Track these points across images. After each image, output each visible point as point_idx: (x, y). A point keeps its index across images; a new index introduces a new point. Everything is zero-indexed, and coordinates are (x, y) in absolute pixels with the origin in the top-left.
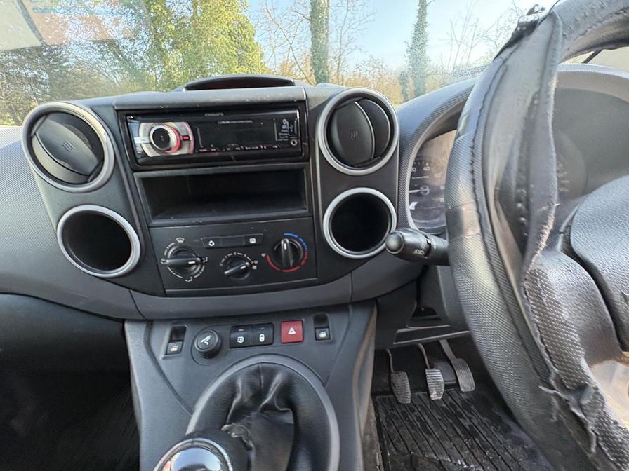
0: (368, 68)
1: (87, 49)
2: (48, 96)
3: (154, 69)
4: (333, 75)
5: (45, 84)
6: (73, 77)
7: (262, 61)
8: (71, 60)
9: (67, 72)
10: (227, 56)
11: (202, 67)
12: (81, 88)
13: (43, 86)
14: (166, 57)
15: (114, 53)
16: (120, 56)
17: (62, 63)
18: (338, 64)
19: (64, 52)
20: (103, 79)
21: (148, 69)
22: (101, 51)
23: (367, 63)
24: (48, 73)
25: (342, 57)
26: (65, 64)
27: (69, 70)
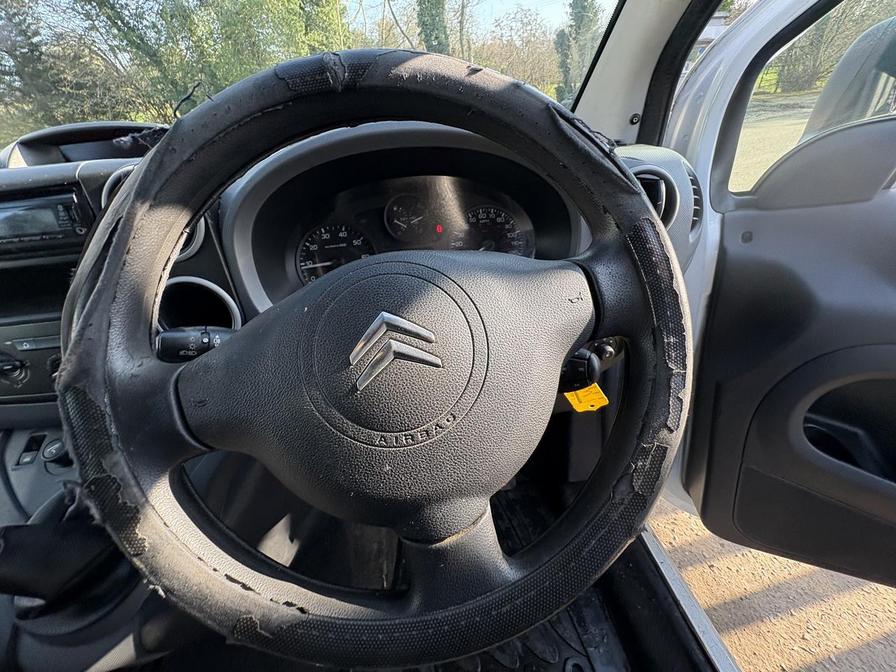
0: (513, 24)
1: (64, 12)
2: (18, 93)
3: (176, 43)
4: (453, 41)
5: (10, 74)
6: (52, 60)
7: (344, 21)
8: (42, 31)
9: (41, 53)
10: (287, 16)
11: (249, 37)
12: (65, 79)
13: (7, 78)
14: (192, 22)
15: (109, 18)
16: (119, 23)
17: (30, 38)
18: (461, 22)
19: (29, 20)
20: (98, 63)
21: (166, 43)
22: (88, 16)
23: (512, 16)
24: (11, 55)
25: (467, 10)
26: (35, 40)
27: (44, 49)
